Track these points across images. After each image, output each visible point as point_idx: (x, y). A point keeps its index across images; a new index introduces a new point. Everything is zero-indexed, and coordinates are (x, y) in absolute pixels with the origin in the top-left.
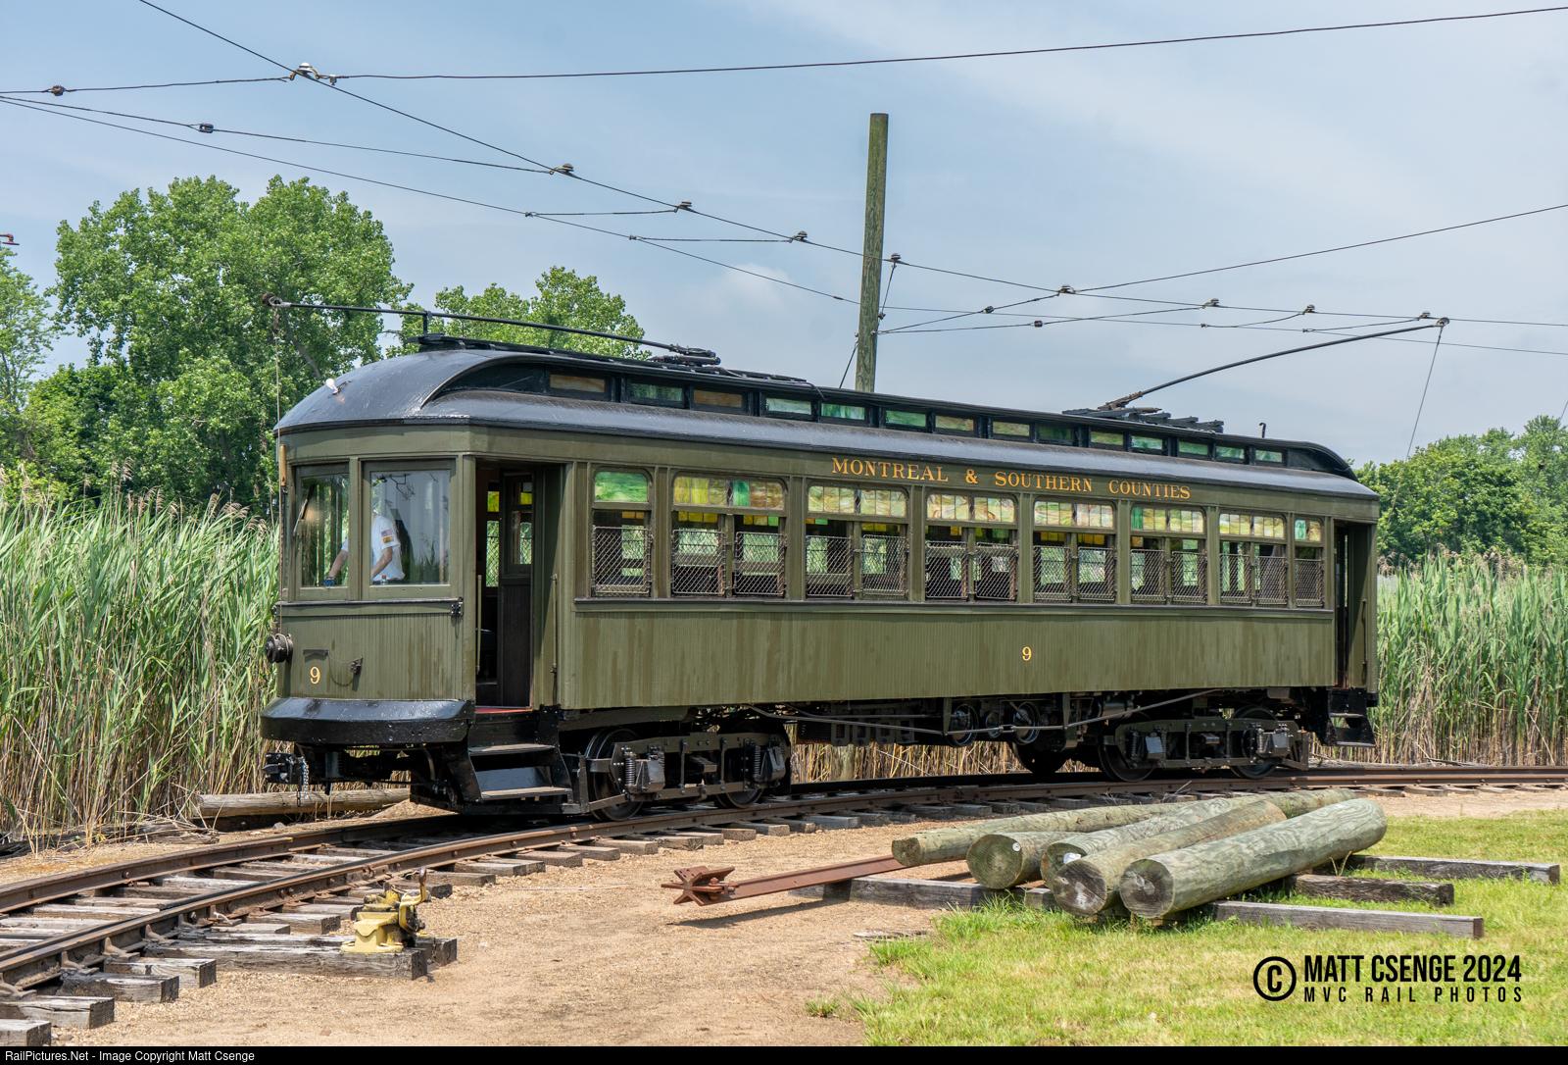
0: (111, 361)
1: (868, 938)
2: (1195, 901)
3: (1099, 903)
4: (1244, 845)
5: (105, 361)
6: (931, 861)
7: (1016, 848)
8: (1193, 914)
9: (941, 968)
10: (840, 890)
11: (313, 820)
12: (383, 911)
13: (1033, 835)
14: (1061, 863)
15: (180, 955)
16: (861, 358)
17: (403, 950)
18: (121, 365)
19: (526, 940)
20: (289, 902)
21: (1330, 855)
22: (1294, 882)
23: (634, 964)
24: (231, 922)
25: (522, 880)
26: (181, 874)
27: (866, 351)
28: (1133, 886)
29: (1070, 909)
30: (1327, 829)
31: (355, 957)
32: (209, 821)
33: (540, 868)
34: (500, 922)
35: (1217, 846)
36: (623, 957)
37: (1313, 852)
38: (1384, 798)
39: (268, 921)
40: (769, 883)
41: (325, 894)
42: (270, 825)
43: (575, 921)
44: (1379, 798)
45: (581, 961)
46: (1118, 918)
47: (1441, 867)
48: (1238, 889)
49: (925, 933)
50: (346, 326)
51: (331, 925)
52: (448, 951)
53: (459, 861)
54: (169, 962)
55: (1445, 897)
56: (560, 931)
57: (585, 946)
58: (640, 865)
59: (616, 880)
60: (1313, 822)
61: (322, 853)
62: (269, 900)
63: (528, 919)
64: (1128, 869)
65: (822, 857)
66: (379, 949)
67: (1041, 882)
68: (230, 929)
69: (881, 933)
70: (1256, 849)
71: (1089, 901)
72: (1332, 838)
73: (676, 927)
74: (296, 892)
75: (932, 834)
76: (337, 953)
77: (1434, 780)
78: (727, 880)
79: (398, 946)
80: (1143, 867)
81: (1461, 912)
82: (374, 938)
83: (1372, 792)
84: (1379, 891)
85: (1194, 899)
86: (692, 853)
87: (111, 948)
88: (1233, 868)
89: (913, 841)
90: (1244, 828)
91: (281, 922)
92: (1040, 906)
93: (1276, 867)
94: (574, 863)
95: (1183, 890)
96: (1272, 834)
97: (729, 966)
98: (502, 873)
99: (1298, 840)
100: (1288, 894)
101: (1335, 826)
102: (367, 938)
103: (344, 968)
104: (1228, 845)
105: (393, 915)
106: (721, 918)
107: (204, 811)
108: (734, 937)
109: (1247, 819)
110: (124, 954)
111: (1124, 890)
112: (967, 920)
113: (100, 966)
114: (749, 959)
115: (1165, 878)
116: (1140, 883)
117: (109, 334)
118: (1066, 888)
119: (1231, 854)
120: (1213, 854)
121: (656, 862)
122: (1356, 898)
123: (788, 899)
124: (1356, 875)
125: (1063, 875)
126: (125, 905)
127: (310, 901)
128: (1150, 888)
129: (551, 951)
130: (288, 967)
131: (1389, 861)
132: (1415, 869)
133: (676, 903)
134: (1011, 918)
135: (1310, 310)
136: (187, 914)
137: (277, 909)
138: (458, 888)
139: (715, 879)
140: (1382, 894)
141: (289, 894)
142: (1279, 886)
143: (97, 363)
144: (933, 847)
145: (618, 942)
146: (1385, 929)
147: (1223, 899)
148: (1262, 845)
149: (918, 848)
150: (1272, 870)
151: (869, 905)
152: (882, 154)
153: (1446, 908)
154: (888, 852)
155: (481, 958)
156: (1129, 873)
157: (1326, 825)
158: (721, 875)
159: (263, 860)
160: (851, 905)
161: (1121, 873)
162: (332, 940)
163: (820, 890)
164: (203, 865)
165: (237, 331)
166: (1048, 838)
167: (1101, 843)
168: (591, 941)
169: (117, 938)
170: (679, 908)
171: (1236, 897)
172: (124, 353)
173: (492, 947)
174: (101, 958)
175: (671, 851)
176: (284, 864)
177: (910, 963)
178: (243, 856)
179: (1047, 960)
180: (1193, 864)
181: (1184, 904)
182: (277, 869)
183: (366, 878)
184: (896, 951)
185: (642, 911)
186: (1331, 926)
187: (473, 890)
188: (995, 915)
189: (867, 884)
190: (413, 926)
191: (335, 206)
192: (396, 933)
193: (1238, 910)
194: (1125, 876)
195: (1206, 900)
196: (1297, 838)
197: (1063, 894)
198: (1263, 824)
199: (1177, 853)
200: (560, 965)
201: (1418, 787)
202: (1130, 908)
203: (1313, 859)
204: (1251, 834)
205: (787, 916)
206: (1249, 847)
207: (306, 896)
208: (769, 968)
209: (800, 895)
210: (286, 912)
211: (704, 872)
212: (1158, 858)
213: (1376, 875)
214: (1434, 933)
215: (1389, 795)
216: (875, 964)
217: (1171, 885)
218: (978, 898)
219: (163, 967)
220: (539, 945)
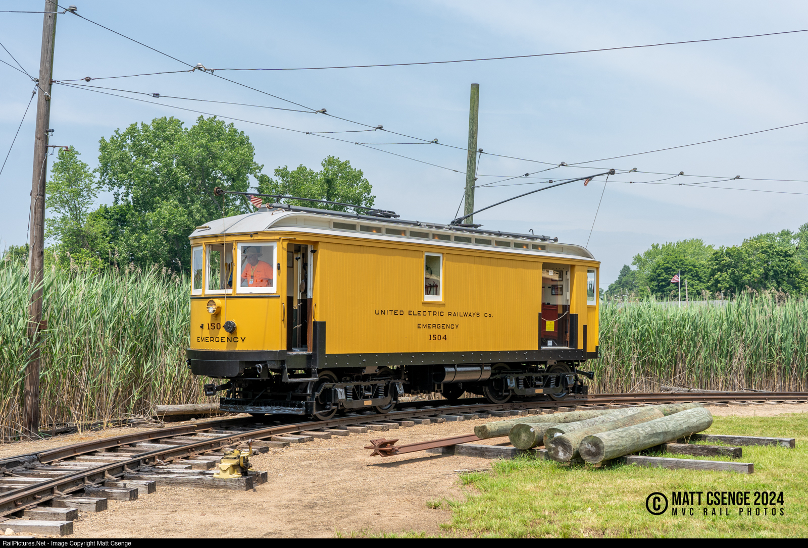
0: (123, 202)
1: (460, 473)
2: (615, 455)
3: (569, 456)
4: (640, 429)
5: (120, 203)
6: (493, 437)
7: (532, 430)
8: (615, 461)
9: (492, 486)
10: (450, 450)
11: (209, 417)
12: (233, 459)
13: (541, 424)
14: (552, 437)
15: (140, 479)
16: (467, 199)
17: (242, 477)
18: (128, 205)
19: (301, 473)
20: (192, 454)
21: (683, 434)
22: (666, 447)
23: (349, 484)
24: (165, 464)
25: (302, 445)
26: (144, 442)
27: (469, 196)
28: (585, 448)
29: (556, 459)
30: (683, 421)
31: (220, 480)
32: (161, 418)
33: (311, 439)
34: (290, 464)
35: (627, 429)
36: (345, 481)
37: (675, 432)
38: (718, 407)
39: (182, 464)
40: (416, 446)
41: (210, 451)
42: (189, 419)
43: (325, 464)
44: (716, 407)
45: (325, 482)
46: (578, 463)
47: (738, 440)
48: (637, 450)
49: (488, 470)
50: (232, 185)
51: (211, 465)
52: (264, 478)
53: (273, 436)
54: (134, 482)
55: (737, 454)
56: (317, 468)
57: (328, 476)
58: (359, 438)
59: (346, 445)
60: (675, 418)
61: (211, 432)
62: (183, 454)
63: (303, 463)
64: (583, 440)
65: (444, 434)
66: (231, 476)
67: (544, 447)
68: (164, 467)
69: (467, 470)
70: (646, 431)
71: (565, 455)
72: (685, 426)
73: (371, 467)
74: (196, 450)
75: (493, 423)
76: (211, 478)
77: (743, 398)
78: (396, 445)
79: (239, 475)
80: (590, 439)
81: (744, 461)
82: (228, 472)
83: (713, 404)
84: (706, 451)
85: (615, 454)
86: (383, 433)
87: (108, 476)
88: (634, 440)
89: (484, 427)
90: (643, 421)
91: (188, 464)
92: (543, 458)
93: (656, 439)
94: (327, 437)
95: (609, 450)
96: (654, 424)
97: (394, 485)
98: (293, 442)
99: (667, 427)
100: (662, 453)
101: (686, 420)
102: (225, 471)
103: (215, 485)
104: (632, 429)
105: (237, 460)
106: (393, 463)
107: (158, 413)
108: (398, 472)
109: (645, 417)
110: (114, 478)
111: (581, 450)
112: (507, 464)
113: (103, 484)
114: (403, 482)
115: (601, 445)
116: (589, 447)
117: (123, 190)
118: (554, 449)
119: (633, 434)
120: (625, 433)
121: (366, 437)
122: (695, 454)
123: (426, 454)
124: (697, 444)
125: (552, 443)
126: (118, 456)
127: (202, 454)
128: (593, 449)
129: (312, 478)
130: (189, 485)
131: (713, 437)
132: (725, 441)
133: (371, 455)
134: (529, 463)
135: (681, 174)
136: (144, 460)
137: (187, 458)
138: (272, 449)
139: (389, 444)
140: (707, 452)
141: (193, 451)
142: (659, 448)
143: (117, 204)
144: (494, 430)
145: (343, 474)
146: (706, 469)
147: (629, 455)
148: (650, 429)
149: (487, 430)
150: (654, 441)
151: (464, 457)
152: (476, 103)
153: (738, 459)
154: (473, 432)
155: (279, 481)
156: (583, 442)
157: (682, 420)
158: (392, 443)
159: (183, 435)
160: (455, 456)
161: (580, 442)
162: (210, 472)
163: (441, 450)
164: (154, 437)
165: (182, 188)
166: (547, 426)
167: (572, 428)
168: (331, 473)
169: (111, 471)
170: (373, 458)
171: (637, 454)
172: (130, 198)
173: (284, 476)
174: (103, 480)
175: (374, 431)
176: (193, 437)
177: (477, 484)
178: (174, 434)
179: (543, 483)
180: (614, 438)
181: (610, 456)
182: (189, 439)
183: (229, 444)
184: (472, 479)
185: (356, 459)
186: (680, 468)
187: (279, 449)
188: (521, 462)
189: (462, 447)
190: (247, 466)
191: (228, 130)
192: (239, 469)
193: (637, 459)
194: (581, 444)
195: (621, 455)
196: (667, 426)
197: (552, 452)
198: (652, 419)
199: (607, 433)
200: (315, 484)
201: (735, 402)
202: (584, 458)
203: (675, 436)
204: (644, 424)
205: (424, 462)
206: (643, 430)
207: (201, 452)
208: (412, 486)
209: (431, 452)
210: (191, 459)
211: (384, 441)
212: (597, 435)
213: (707, 443)
214: (730, 471)
215: (720, 405)
216: (462, 484)
217: (603, 448)
218: (514, 454)
219: (131, 484)
220: (306, 475)
